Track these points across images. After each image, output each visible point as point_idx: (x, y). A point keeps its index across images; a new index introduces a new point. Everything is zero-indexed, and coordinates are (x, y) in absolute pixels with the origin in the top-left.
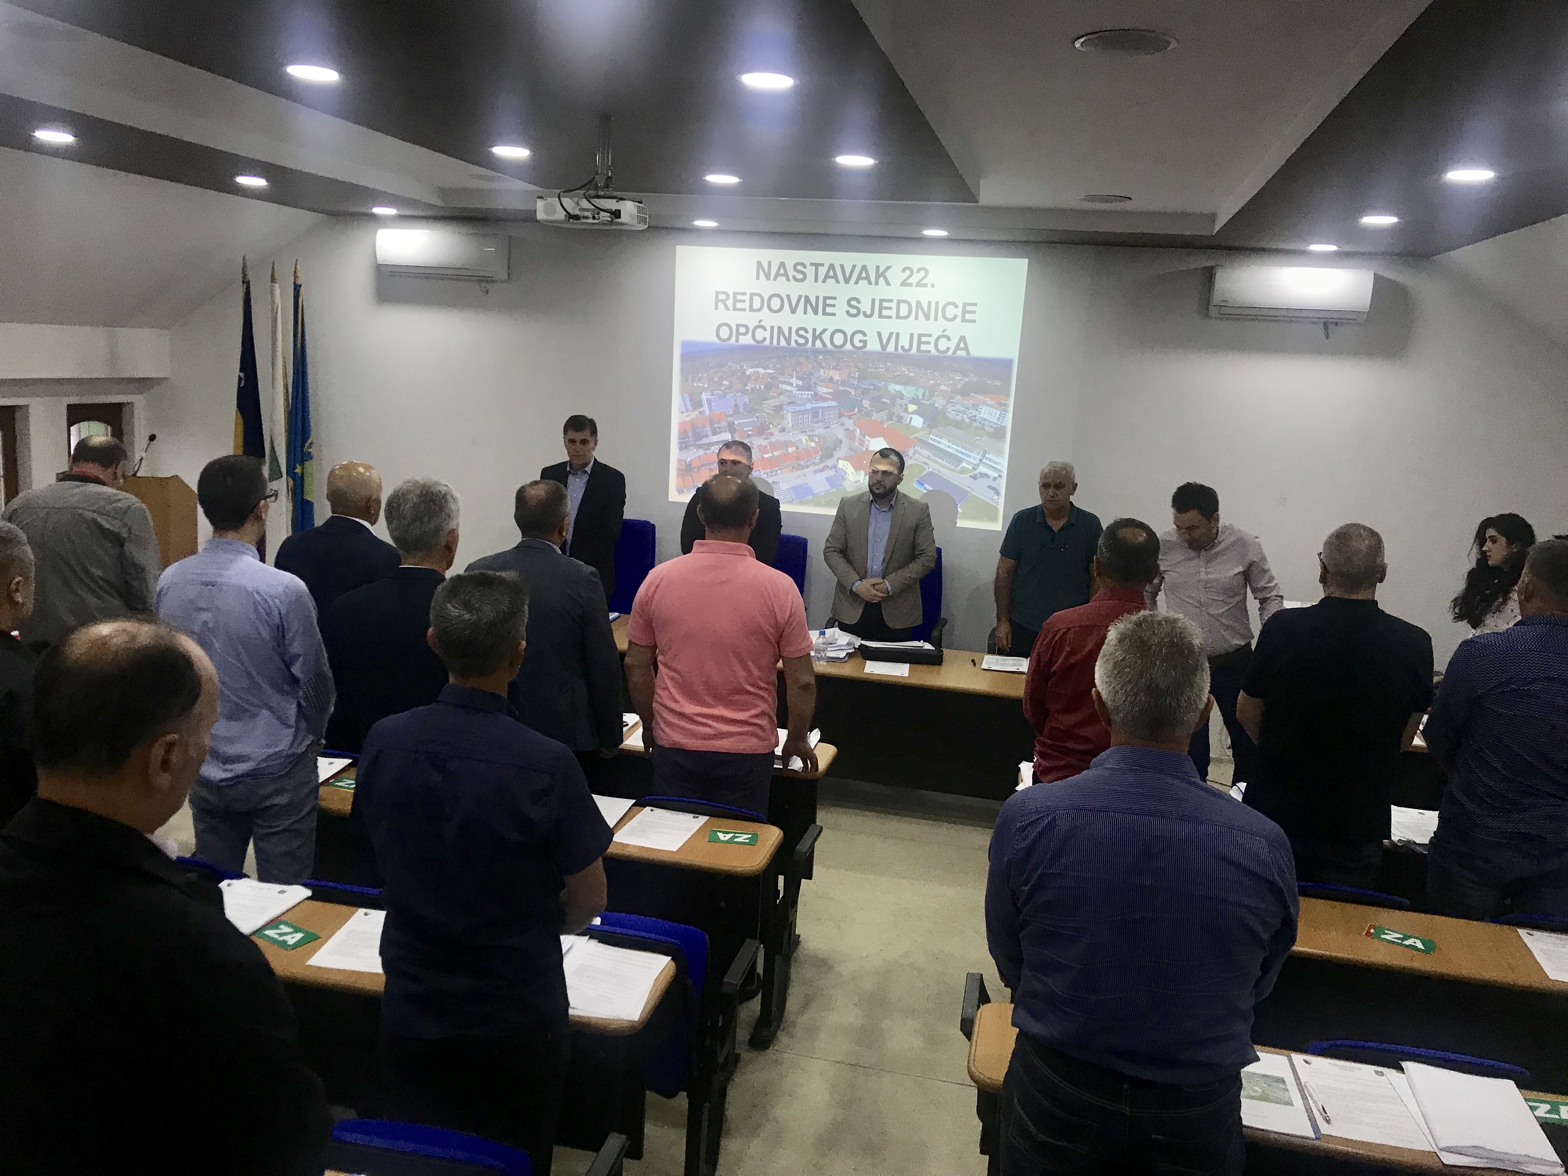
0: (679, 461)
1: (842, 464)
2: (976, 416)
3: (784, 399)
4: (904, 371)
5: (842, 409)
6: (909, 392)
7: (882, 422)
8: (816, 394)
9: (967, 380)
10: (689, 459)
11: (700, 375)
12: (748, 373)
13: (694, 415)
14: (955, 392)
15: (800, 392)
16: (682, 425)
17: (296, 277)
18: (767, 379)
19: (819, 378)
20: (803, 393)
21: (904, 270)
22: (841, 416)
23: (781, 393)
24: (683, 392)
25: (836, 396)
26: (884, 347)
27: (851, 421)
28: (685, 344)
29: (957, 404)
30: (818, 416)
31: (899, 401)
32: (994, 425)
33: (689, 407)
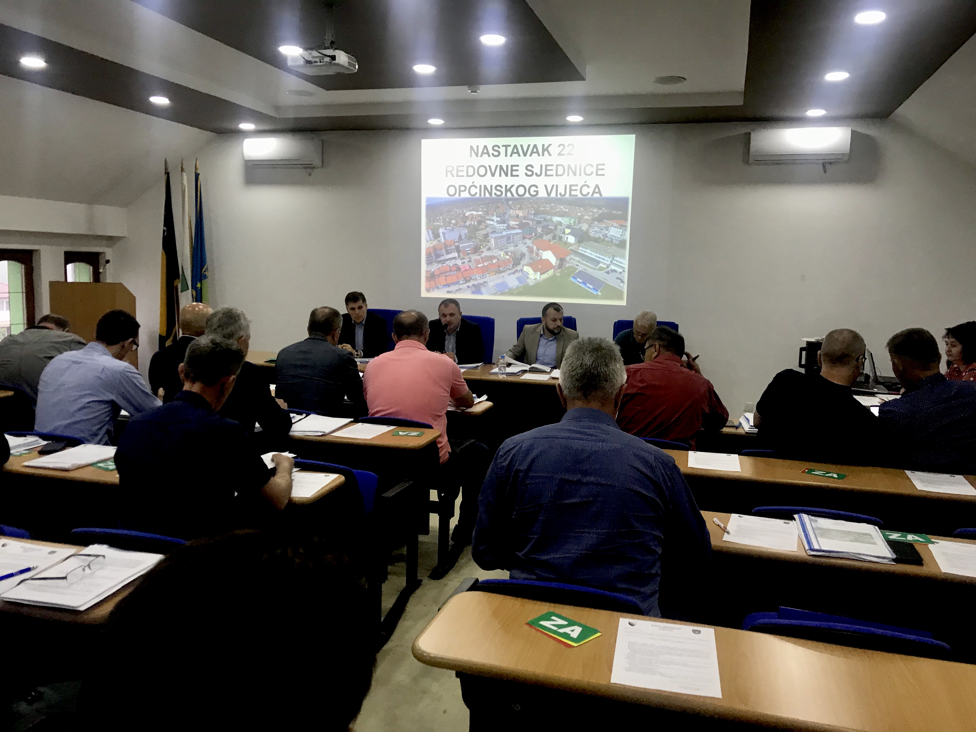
0: (427, 271)
1: (526, 269)
2: (607, 234)
3: (489, 230)
4: (562, 208)
5: (524, 234)
6: (565, 221)
7: (550, 240)
8: (508, 225)
9: (601, 212)
10: (433, 270)
11: (438, 218)
12: (466, 215)
13: (435, 243)
14: (594, 219)
15: (499, 225)
16: (427, 249)
17: (196, 169)
18: (478, 218)
19: (509, 216)
20: (501, 225)
21: (559, 146)
22: (524, 238)
23: (487, 226)
24: (428, 228)
25: (521, 226)
26: (549, 194)
27: (531, 241)
28: (428, 199)
29: (595, 227)
30: (510, 239)
31: (559, 227)
32: (619, 239)
33: (432, 238)
